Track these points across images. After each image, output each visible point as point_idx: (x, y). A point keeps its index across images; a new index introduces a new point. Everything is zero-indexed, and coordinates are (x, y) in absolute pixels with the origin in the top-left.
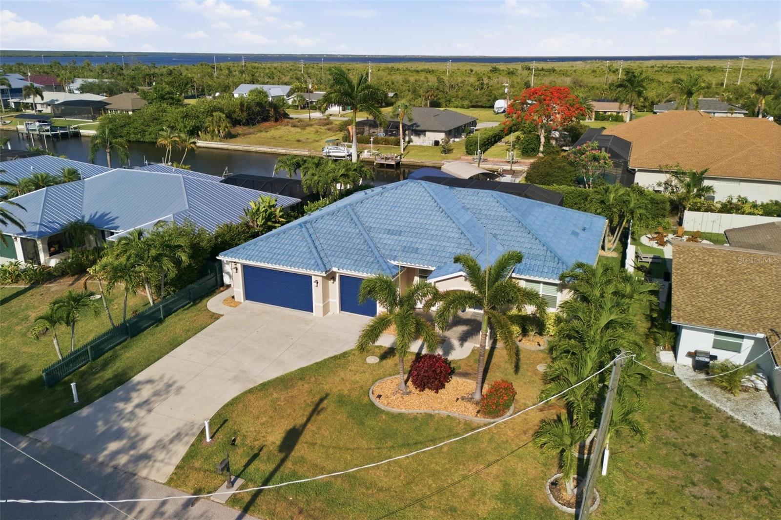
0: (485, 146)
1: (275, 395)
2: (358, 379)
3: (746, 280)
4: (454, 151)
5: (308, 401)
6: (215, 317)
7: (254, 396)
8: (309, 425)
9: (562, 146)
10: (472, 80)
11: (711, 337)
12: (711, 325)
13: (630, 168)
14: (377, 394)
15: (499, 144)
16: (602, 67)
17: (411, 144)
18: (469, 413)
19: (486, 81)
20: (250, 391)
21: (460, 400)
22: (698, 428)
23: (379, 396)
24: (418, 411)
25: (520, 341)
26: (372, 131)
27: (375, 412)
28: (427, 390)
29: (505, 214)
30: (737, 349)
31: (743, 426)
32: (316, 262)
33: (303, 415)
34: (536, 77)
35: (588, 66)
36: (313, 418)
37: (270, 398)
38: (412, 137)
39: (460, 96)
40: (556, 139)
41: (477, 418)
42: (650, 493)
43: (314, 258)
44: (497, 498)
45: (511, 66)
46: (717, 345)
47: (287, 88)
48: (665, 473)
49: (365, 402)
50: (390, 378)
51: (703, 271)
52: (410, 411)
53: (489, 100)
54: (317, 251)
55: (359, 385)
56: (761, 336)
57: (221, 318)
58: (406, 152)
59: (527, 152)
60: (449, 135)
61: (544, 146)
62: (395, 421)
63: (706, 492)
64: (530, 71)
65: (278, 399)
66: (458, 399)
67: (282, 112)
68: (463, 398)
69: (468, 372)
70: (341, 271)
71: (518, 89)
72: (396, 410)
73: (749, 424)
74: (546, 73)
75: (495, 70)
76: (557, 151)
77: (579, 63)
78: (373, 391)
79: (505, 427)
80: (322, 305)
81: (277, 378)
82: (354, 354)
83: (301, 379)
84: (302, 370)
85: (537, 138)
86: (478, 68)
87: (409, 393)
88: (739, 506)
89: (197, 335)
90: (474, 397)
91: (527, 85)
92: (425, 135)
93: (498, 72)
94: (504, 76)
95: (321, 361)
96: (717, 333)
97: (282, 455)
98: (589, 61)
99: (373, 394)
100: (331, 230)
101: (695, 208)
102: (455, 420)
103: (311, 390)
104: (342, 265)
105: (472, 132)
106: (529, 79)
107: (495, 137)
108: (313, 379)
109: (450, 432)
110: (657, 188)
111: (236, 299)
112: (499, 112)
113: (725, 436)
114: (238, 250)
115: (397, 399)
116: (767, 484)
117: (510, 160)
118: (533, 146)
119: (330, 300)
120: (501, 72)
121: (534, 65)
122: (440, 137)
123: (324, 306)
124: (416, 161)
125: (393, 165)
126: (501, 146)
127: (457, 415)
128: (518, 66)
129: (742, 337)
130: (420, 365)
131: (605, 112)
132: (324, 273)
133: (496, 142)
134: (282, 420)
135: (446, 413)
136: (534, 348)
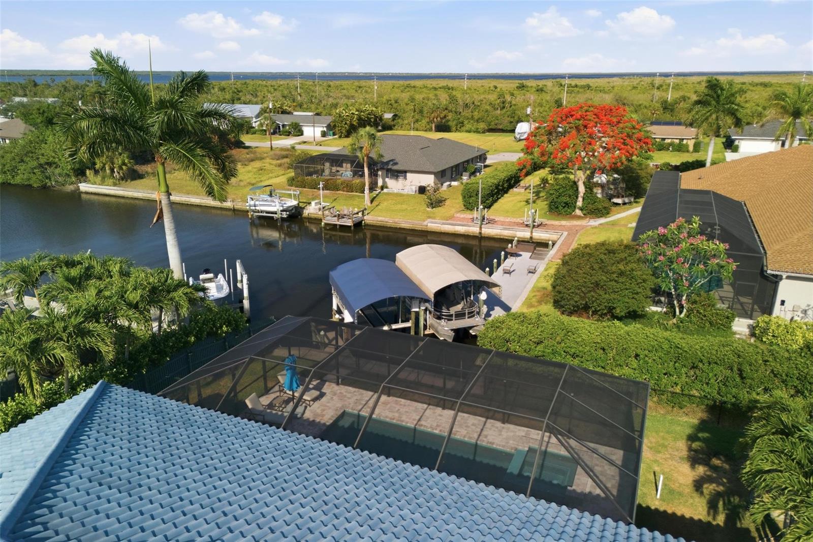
0: (493, 196)
4: (447, 203)
9: (610, 197)
10: (493, 97)
13: (769, 272)
15: (515, 190)
16: (643, 83)
17: (385, 190)
19: (508, 98)
26: (334, 169)
34: (569, 95)
35: (627, 82)
38: (387, 180)
39: (476, 118)
40: (602, 186)
45: (541, 83)
47: (259, 108)
53: (511, 122)
58: (375, 203)
59: (557, 208)
60: (442, 177)
61: (584, 199)
64: (562, 88)
71: (547, 109)
74: (580, 90)
75: (522, 87)
76: (605, 208)
77: (615, 79)
85: (572, 187)
86: (503, 85)
91: (559, 103)
92: (405, 178)
93: (526, 89)
94: (531, 93)
98: (626, 78)
105: (479, 170)
106: (561, 96)
107: (509, 180)
112: (522, 138)
117: (530, 222)
118: (565, 199)
120: (529, 89)
121: (567, 81)
122: (428, 180)
124: (386, 219)
125: (350, 226)
126: (519, 194)
128: (549, 83)
131: (664, 139)
133: (511, 187)
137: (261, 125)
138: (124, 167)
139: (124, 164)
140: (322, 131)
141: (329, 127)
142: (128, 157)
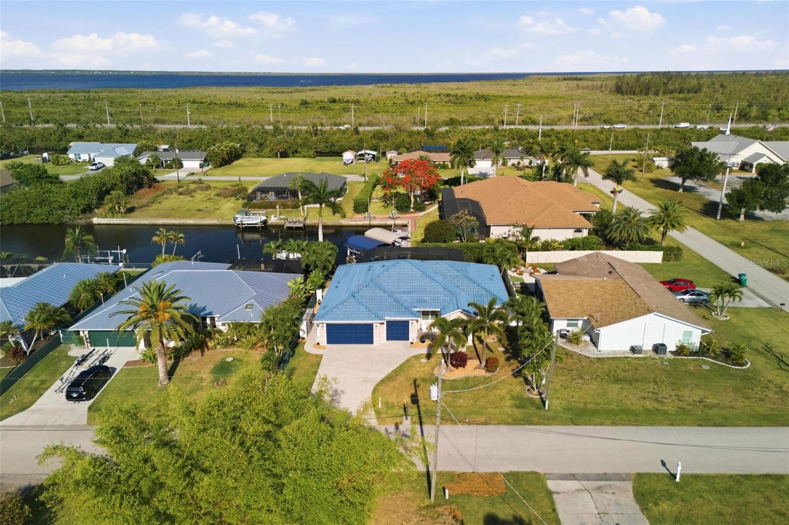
2: (424, 370)
3: (575, 294)
8: (418, 392)
9: (424, 201)
11: (566, 322)
12: (566, 317)
13: (488, 225)
15: (373, 200)
17: (305, 206)
18: (482, 373)
22: (570, 360)
23: (440, 374)
24: (461, 377)
26: (263, 195)
28: (459, 367)
29: (457, 274)
30: (576, 325)
31: (585, 356)
33: (412, 389)
36: (417, 389)
40: (420, 196)
41: (487, 374)
42: (562, 386)
44: (510, 399)
46: (569, 325)
47: (133, 146)
48: (564, 378)
50: (438, 366)
51: (556, 292)
52: (457, 378)
55: (427, 371)
56: (586, 318)
57: (324, 356)
58: (306, 214)
59: (402, 210)
61: (414, 204)
63: (580, 381)
66: (474, 369)
67: (152, 178)
68: (476, 368)
69: (471, 357)
70: (387, 318)
72: (451, 378)
73: (587, 355)
76: (423, 207)
79: (500, 375)
85: (408, 198)
87: (453, 371)
88: (591, 383)
89: (320, 367)
90: (481, 366)
96: (568, 320)
97: (416, 406)
99: (436, 374)
101: (531, 250)
102: (478, 377)
104: (389, 315)
109: (479, 381)
110: (504, 236)
111: (321, 344)
113: (580, 361)
115: (448, 373)
116: (598, 374)
118: (406, 204)
120: (311, 106)
123: (379, 340)
125: (301, 227)
126: (376, 202)
127: (478, 375)
129: (578, 320)
131: (435, 162)
133: (370, 199)
134: (404, 392)
135: (473, 375)
136: (492, 341)
137: (149, 162)
140: (200, 164)
141: (206, 160)
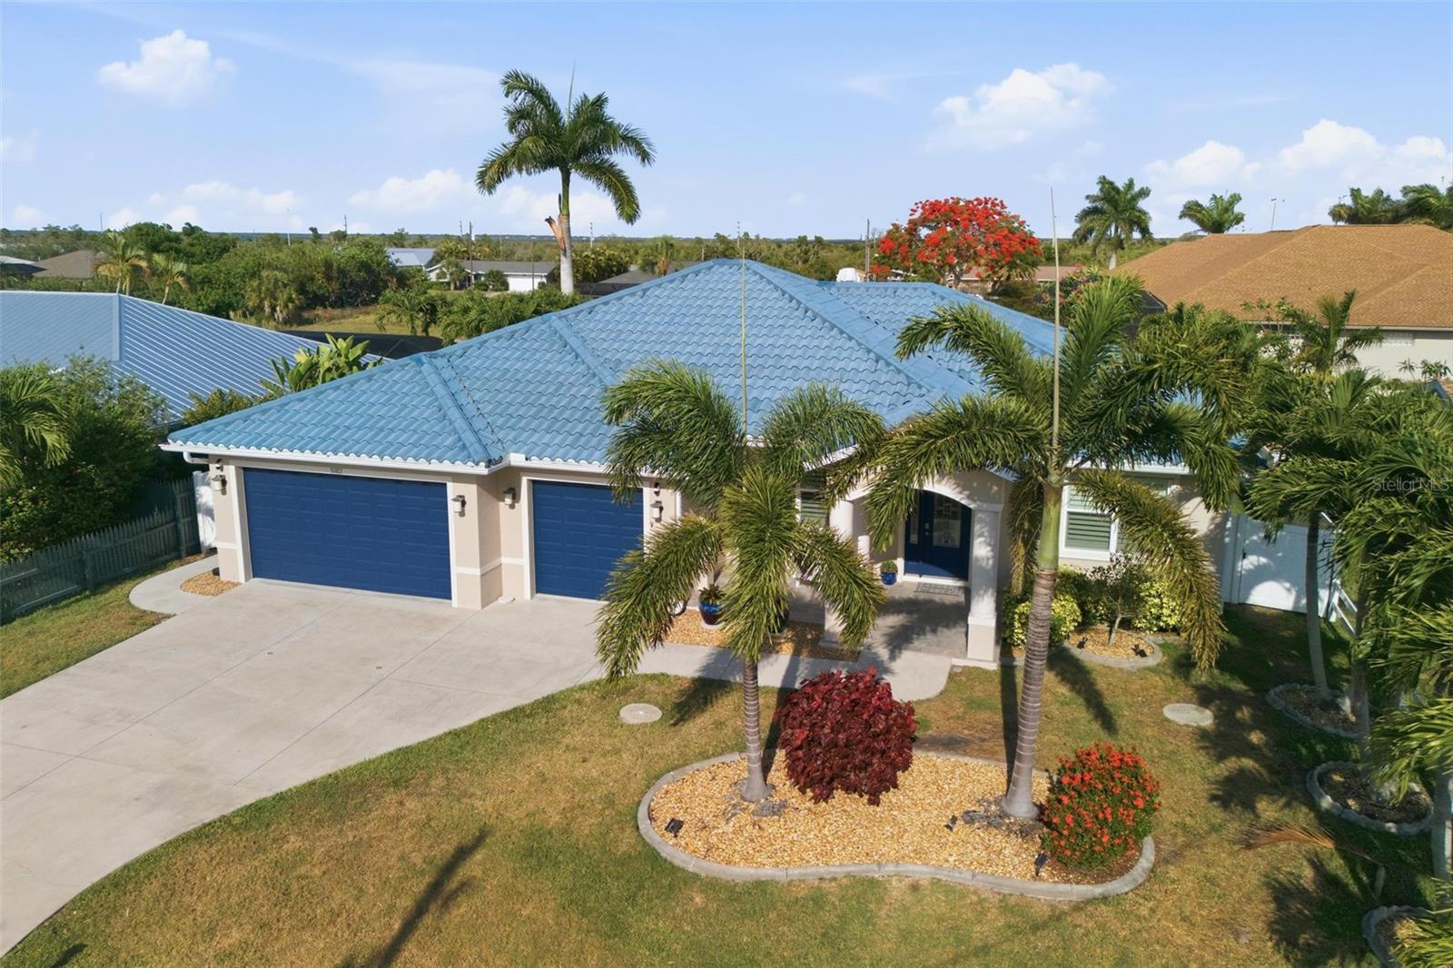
1: (294, 842)
2: (595, 773)
5: (417, 859)
6: (147, 620)
7: (213, 851)
8: (410, 949)
14: (665, 818)
20: (203, 834)
21: (960, 822)
23: (675, 826)
24: (822, 870)
25: (1081, 645)
27: (665, 882)
28: (839, 794)
32: (460, 439)
33: (391, 909)
36: (428, 920)
37: (273, 855)
41: (1038, 885)
43: (455, 431)
47: (429, 253)
49: (624, 848)
50: (706, 764)
52: (795, 872)
54: (464, 416)
55: (602, 791)
57: (165, 624)
62: (744, 914)
65: (301, 857)
66: (954, 820)
68: (970, 818)
69: (955, 734)
70: (535, 463)
72: (742, 872)
78: (650, 810)
79: (1153, 910)
80: (477, 572)
81: (312, 783)
82: (579, 702)
83: (396, 783)
84: (405, 756)
87: (779, 810)
89: (71, 669)
90: (1009, 810)
95: (470, 727)
99: (651, 819)
100: (507, 370)
102: (963, 897)
103: (429, 819)
104: (538, 449)
108: (438, 782)
109: (959, 941)
111: (223, 577)
114: (227, 424)
115: (739, 830)
119: (504, 560)
123: (482, 575)
127: (964, 876)
130: (814, 705)
132: (483, 464)
134: (307, 936)
135: (920, 871)
136: (1130, 662)
137: (442, 275)
138: (290, 305)
139: (290, 300)
141: (550, 276)
142: (296, 291)
